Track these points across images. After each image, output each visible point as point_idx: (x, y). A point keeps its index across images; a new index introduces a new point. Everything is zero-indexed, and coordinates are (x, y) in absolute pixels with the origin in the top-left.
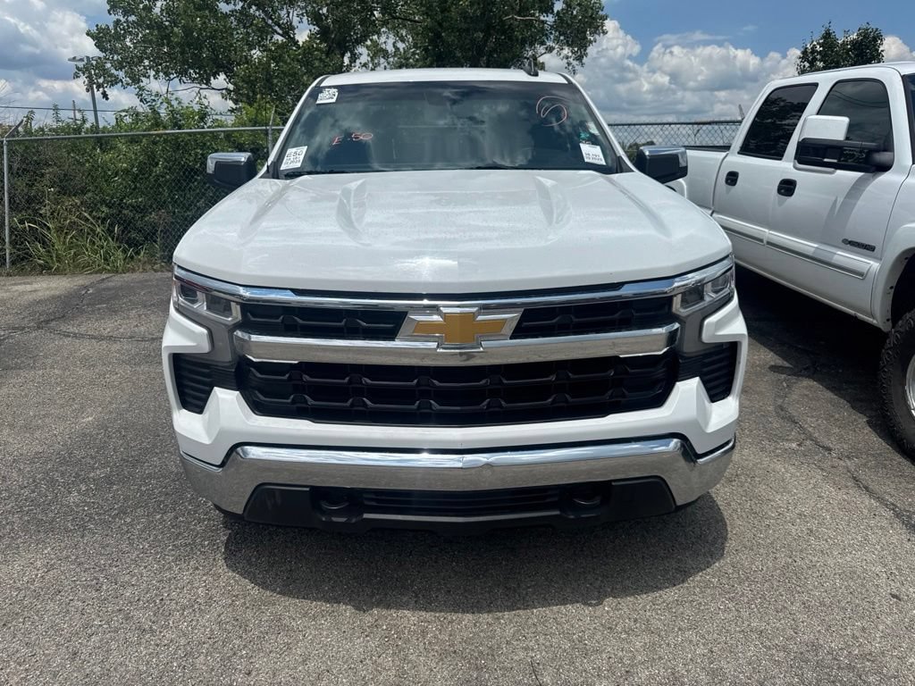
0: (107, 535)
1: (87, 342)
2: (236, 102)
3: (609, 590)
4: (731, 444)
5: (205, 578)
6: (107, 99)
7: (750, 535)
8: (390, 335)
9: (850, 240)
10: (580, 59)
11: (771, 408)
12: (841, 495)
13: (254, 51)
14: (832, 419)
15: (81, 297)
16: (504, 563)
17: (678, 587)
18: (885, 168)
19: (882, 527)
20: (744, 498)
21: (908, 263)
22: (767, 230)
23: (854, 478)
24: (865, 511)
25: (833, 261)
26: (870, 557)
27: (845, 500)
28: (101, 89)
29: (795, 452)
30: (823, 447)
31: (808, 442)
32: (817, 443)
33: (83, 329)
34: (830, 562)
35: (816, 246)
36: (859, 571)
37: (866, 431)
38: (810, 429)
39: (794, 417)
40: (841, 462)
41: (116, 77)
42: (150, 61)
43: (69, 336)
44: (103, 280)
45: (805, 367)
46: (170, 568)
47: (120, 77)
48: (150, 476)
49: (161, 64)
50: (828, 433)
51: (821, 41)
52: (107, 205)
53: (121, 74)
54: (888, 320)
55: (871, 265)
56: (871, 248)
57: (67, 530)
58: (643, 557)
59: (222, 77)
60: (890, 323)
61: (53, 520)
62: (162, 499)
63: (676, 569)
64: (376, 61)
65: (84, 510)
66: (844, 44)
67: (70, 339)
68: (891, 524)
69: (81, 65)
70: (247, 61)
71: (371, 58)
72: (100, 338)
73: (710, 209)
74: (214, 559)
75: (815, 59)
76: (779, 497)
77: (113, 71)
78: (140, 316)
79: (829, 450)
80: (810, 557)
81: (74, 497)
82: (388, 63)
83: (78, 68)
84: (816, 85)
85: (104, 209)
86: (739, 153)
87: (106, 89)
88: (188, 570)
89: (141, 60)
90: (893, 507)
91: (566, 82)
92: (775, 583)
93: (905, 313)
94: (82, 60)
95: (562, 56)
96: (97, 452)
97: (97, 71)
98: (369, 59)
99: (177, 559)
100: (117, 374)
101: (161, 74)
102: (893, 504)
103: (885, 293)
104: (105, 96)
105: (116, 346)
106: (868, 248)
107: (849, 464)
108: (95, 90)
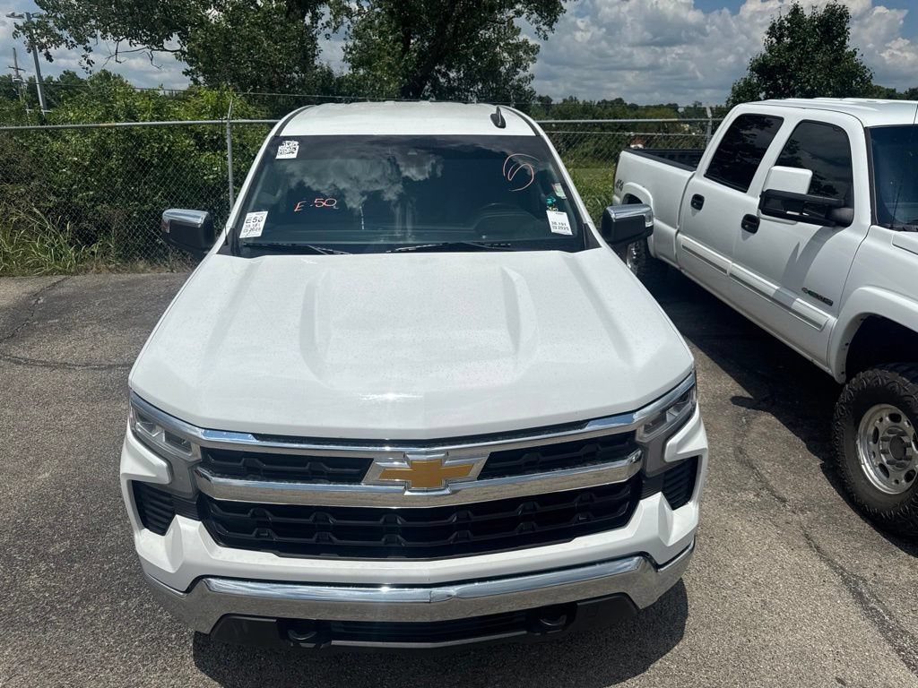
0: (70, 629)
1: (39, 371)
2: (191, 63)
3: (573, 682)
4: (690, 548)
5: (173, 681)
6: (51, 61)
7: (707, 610)
8: (357, 479)
9: (809, 289)
10: (550, 25)
11: (730, 451)
12: (794, 559)
13: (209, 11)
14: (787, 463)
15: (31, 309)
16: (472, 653)
17: (638, 677)
18: (846, 223)
19: (830, 597)
20: (703, 564)
21: (863, 323)
22: (730, 262)
23: (806, 536)
24: (816, 577)
25: (792, 307)
26: (819, 633)
27: (797, 564)
28: (44, 51)
29: (752, 504)
30: (779, 498)
31: (765, 492)
32: (772, 493)
33: (34, 354)
34: (782, 641)
35: (777, 288)
36: (808, 649)
37: (819, 478)
38: (767, 476)
39: (752, 460)
40: (795, 516)
41: (60, 38)
42: (97, 20)
43: (20, 363)
44: (54, 285)
45: (764, 397)
46: (137, 670)
47: (65, 37)
48: (112, 551)
49: (109, 24)
50: (783, 481)
51: (789, 17)
52: (54, 193)
53: (65, 34)
54: (843, 373)
55: (831, 320)
56: (830, 303)
57: (29, 624)
58: (606, 640)
59: (175, 37)
60: (844, 376)
61: (12, 611)
62: (126, 580)
63: (638, 654)
64: (339, 20)
65: (45, 597)
66: (812, 20)
67: (21, 367)
68: (839, 591)
69: (20, 22)
70: (203, 22)
71: (334, 16)
72: (53, 366)
73: (676, 228)
74: (182, 657)
75: (782, 35)
76: (736, 561)
77: (58, 31)
78: (95, 334)
79: (783, 500)
80: (763, 634)
81: (33, 582)
82: (352, 22)
83: (17, 26)
84: (781, 120)
85: (53, 198)
86: (705, 176)
87: (49, 50)
88: (156, 672)
89: (87, 19)
90: (840, 571)
91: (534, 134)
92: (731, 669)
93: (859, 372)
94: (21, 16)
95: (531, 21)
96: (56, 520)
97: (39, 31)
98: (332, 18)
99: (144, 658)
100: (73, 414)
101: (109, 34)
102: (841, 568)
103: (841, 349)
104: (49, 57)
105: (71, 377)
106: (826, 302)
107: (802, 517)
108: (38, 51)
